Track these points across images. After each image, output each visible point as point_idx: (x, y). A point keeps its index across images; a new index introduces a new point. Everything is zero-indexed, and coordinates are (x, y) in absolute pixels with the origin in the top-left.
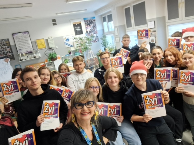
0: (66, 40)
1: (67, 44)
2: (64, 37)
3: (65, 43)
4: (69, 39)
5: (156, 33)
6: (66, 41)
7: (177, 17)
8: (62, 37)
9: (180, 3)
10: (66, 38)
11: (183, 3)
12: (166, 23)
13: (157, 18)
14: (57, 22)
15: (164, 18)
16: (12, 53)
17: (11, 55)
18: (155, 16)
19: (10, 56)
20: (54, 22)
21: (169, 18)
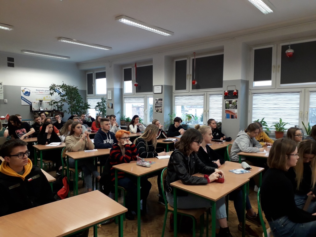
0: (24, 92)
1: (26, 100)
2: (22, 88)
3: (22, 97)
4: (29, 93)
5: (163, 101)
6: (25, 94)
7: (185, 88)
8: (20, 87)
9: (188, 75)
10: (26, 90)
11: (191, 75)
12: (173, 94)
13: (165, 85)
14: (15, 63)
15: (171, 87)
18: (163, 84)
20: (11, 63)
21: (177, 89)
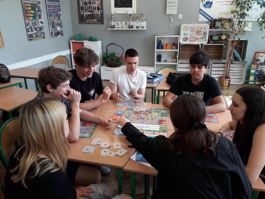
0: (204, 3)
1: (205, 14)
3: (201, 10)
6: (205, 6)
16: (102, 11)
17: (99, 13)
19: (98, 15)
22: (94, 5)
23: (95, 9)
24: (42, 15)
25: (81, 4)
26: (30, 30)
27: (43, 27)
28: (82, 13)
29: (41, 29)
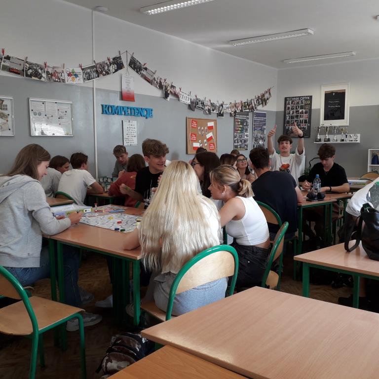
17: (306, 127)
22: (301, 118)
23: (302, 123)
24: (248, 129)
25: (288, 118)
26: (236, 141)
27: (247, 140)
28: (287, 127)
29: (245, 141)
